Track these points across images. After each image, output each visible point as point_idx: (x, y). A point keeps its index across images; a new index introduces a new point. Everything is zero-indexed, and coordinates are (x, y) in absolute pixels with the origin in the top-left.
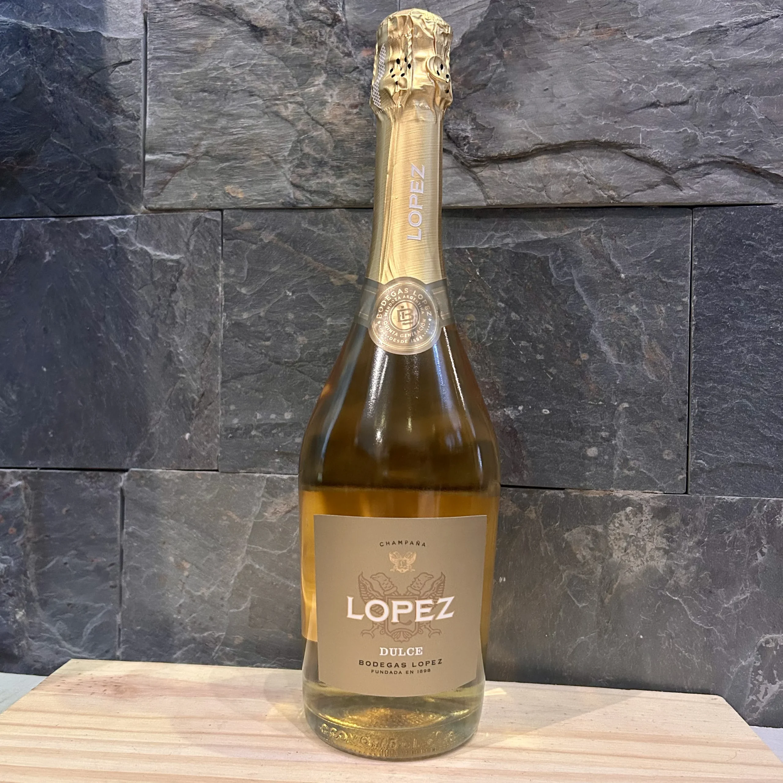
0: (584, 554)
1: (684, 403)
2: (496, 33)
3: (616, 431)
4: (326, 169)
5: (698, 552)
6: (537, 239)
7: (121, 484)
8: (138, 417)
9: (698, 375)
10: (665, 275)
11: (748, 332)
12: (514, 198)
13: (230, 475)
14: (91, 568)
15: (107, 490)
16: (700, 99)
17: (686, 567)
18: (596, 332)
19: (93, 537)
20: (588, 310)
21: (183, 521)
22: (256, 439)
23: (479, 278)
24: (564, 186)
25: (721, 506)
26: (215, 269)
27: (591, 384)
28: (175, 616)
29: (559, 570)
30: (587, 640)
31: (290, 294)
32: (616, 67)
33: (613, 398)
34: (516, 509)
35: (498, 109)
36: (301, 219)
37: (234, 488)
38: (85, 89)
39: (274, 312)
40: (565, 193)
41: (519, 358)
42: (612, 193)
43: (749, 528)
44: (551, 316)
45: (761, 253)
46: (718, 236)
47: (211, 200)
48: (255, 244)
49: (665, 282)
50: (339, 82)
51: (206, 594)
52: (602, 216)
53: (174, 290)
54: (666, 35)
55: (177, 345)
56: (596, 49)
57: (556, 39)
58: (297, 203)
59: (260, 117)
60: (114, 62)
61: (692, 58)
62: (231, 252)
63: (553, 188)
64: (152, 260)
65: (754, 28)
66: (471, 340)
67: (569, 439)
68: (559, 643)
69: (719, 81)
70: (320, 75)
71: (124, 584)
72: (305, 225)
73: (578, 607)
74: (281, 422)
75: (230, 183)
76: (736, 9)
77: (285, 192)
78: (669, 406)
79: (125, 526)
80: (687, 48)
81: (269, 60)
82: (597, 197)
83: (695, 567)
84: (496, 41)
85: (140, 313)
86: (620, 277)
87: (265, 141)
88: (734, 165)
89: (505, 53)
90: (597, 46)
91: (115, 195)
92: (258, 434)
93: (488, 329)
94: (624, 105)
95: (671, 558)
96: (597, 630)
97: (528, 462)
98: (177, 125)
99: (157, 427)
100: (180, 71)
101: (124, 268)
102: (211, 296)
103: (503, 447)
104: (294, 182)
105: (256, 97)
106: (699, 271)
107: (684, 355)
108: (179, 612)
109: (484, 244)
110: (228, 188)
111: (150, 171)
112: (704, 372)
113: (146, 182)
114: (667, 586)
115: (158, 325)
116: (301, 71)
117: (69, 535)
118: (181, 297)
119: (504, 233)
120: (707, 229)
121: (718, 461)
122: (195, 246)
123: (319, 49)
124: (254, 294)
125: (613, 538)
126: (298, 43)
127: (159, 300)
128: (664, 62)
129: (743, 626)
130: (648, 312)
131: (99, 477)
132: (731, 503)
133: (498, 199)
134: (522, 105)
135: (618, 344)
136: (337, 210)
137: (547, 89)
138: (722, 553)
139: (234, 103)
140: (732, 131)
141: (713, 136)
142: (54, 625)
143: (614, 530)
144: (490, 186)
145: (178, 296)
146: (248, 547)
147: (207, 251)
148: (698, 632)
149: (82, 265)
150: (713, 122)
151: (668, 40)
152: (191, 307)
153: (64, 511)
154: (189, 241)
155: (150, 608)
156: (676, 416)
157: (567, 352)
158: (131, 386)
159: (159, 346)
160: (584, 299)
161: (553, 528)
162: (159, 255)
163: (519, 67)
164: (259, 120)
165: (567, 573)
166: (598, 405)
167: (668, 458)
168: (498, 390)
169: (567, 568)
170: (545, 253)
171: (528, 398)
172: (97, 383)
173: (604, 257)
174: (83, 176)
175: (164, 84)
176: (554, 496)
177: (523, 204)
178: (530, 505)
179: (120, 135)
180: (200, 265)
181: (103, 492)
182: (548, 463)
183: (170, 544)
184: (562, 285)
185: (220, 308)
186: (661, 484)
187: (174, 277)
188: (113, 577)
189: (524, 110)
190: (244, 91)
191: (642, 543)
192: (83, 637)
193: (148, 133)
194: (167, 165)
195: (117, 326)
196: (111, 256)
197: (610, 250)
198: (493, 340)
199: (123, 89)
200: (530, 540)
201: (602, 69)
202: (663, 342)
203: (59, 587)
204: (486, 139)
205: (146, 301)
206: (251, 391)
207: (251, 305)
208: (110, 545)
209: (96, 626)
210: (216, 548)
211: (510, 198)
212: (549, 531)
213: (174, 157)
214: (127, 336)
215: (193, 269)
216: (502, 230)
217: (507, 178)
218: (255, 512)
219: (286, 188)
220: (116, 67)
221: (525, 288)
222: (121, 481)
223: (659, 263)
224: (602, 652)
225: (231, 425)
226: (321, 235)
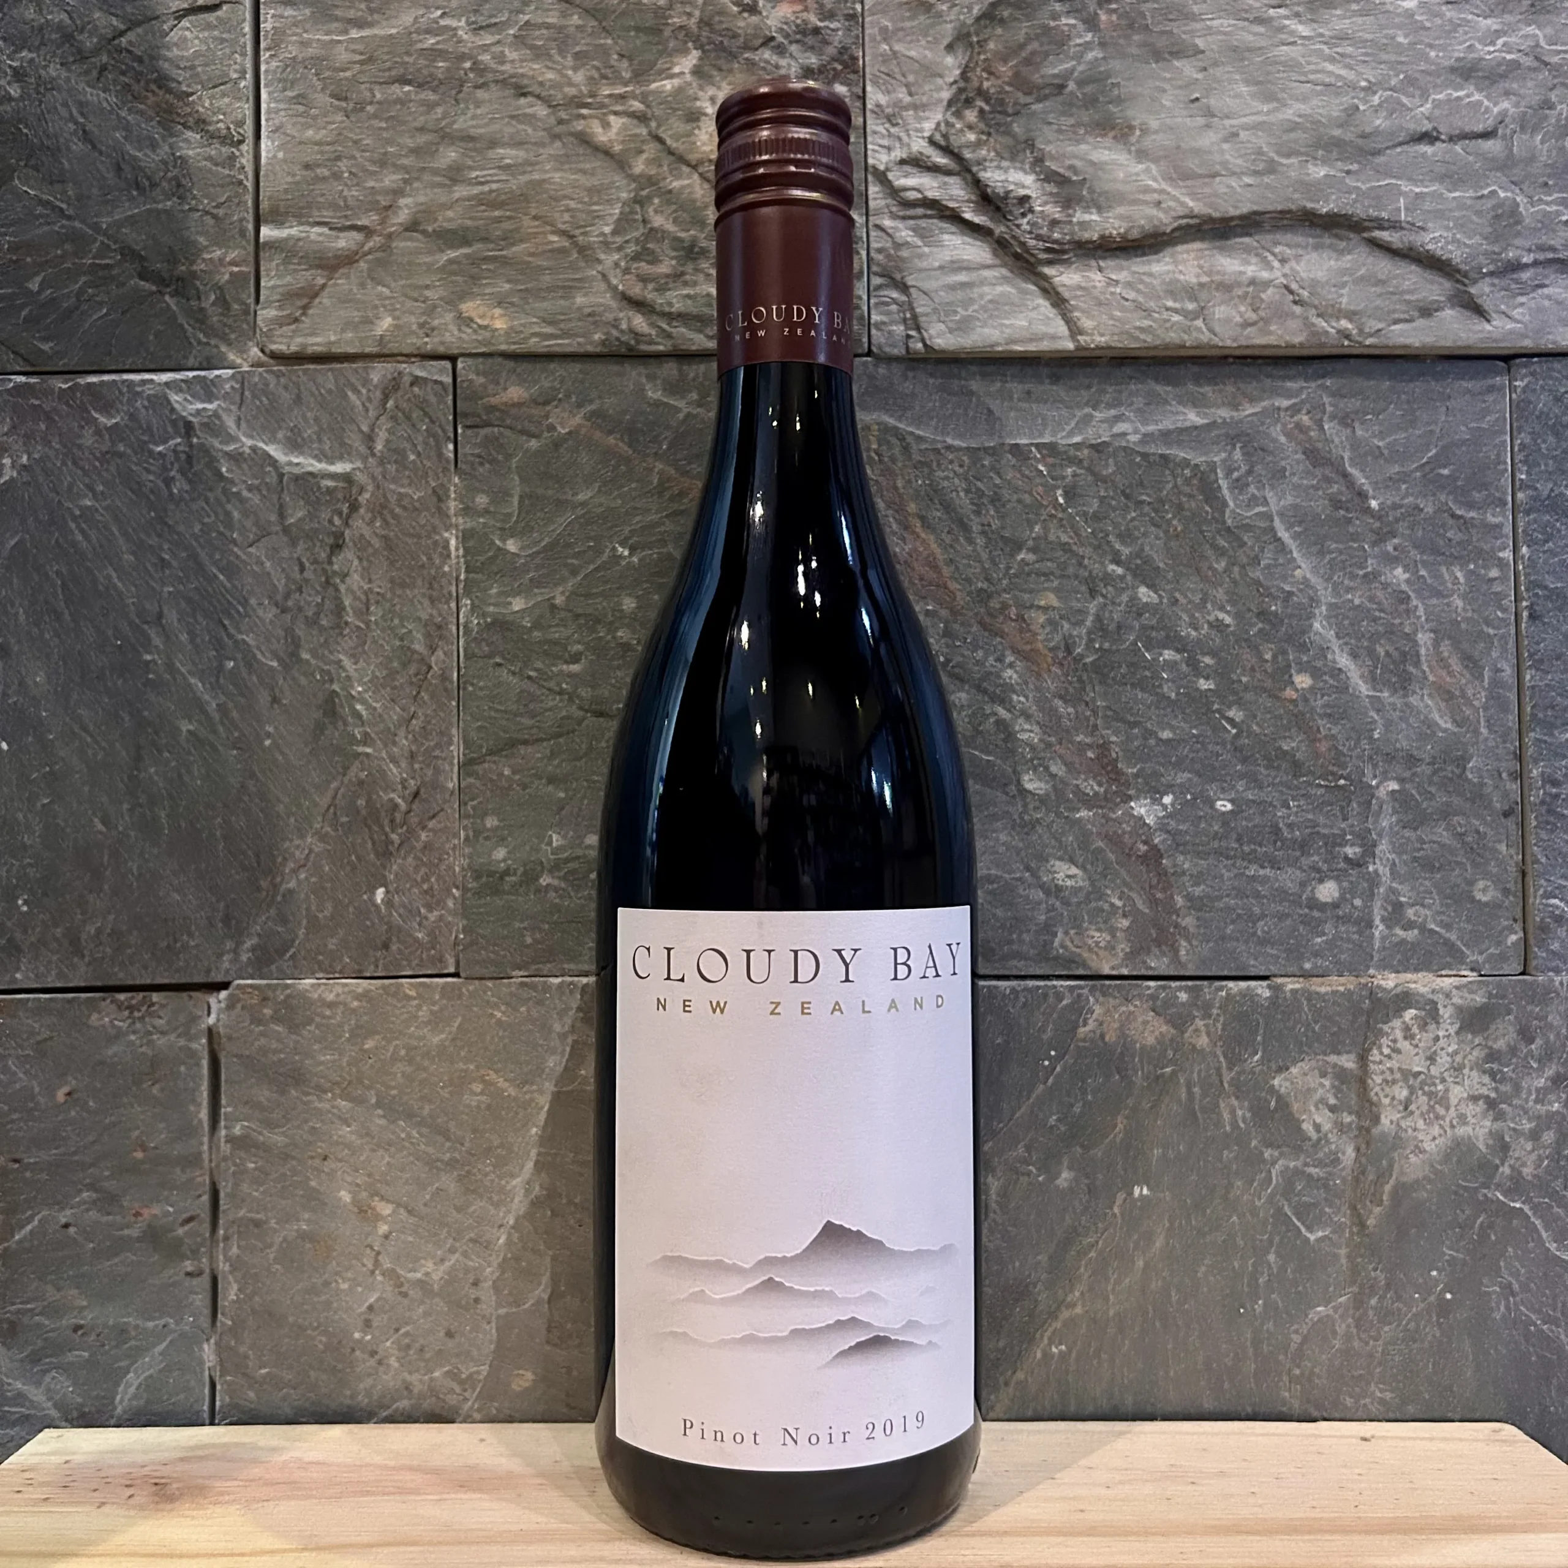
0: (1318, 1120)
1: (1513, 776)
3: (1374, 845)
4: (704, 265)
5: (1558, 1100)
6: (1188, 424)
7: (211, 1020)
8: (250, 853)
9: (1541, 715)
10: (1460, 503)
12: (1137, 333)
13: (490, 984)
14: (135, 1232)
15: (172, 1037)
16: (1523, 128)
17: (1535, 1136)
18: (1323, 627)
19: (139, 1155)
20: (1306, 581)
21: (373, 1101)
22: (552, 894)
23: (1064, 510)
24: (1242, 309)
26: (440, 497)
27: (1320, 740)
28: (357, 1335)
29: (1264, 1161)
30: (1331, 1312)
31: (626, 553)
32: (1342, 55)
33: (1368, 772)
34: (1164, 1028)
35: (1091, 140)
36: (644, 380)
37: (499, 1015)
38: (103, 69)
39: (588, 596)
40: (1247, 324)
41: (1160, 686)
42: (1344, 324)
44: (1227, 593)
47: (427, 336)
48: (537, 436)
49: (1461, 517)
50: (731, 70)
51: (435, 1277)
52: (1323, 377)
53: (337, 547)
55: (348, 678)
56: (1297, 15)
58: (638, 342)
59: (543, 145)
60: (176, 6)
61: (1500, 42)
62: (479, 456)
63: (1220, 312)
64: (281, 476)
66: (1051, 650)
67: (1275, 864)
68: (1270, 1325)
69: (1556, 92)
70: (685, 52)
71: (223, 1267)
72: (654, 394)
73: (1308, 1239)
75: (473, 296)
77: (609, 316)
78: (1482, 785)
79: (223, 1123)
80: (1489, 21)
81: (564, 15)
82: (1315, 334)
83: (1551, 1133)
85: (253, 601)
86: (1369, 507)
87: (557, 200)
89: (1103, 17)
90: (1300, 9)
91: (182, 320)
92: (556, 882)
93: (1088, 623)
94: (1364, 136)
95: (1500, 1116)
96: (1355, 1289)
97: (1188, 921)
98: (338, 158)
99: (303, 876)
100: (346, 32)
101: (209, 494)
102: (430, 559)
103: (1131, 889)
104: (630, 293)
105: (530, 99)
106: (1530, 492)
107: (1508, 672)
108: (368, 1324)
109: (1071, 434)
111: (274, 263)
112: (1553, 708)
113: (262, 292)
114: (1497, 1179)
115: (300, 631)
116: (638, 42)
117: (75, 1153)
118: (356, 562)
119: (1113, 412)
120: (1543, 402)
122: (388, 441)
124: (538, 553)
125: (1378, 1079)
127: (302, 569)
128: (1443, 48)
130: (1429, 581)
131: (152, 1004)
133: (1102, 335)
134: (1145, 131)
135: (1371, 653)
137: (1197, 99)
139: (479, 111)
141: (1549, 203)
142: (38, 1384)
143: (1380, 1062)
144: (1083, 306)
145: (347, 560)
146: (539, 1154)
147: (419, 455)
149: (101, 488)
150: (1549, 176)
152: (380, 586)
153: (60, 1096)
154: (372, 430)
155: (291, 1319)
156: (1498, 805)
157: (1265, 671)
158: (232, 780)
159: (303, 681)
160: (1295, 555)
161: (1248, 1066)
162: (297, 464)
163: (1134, 50)
164: (541, 151)
165: (1281, 1165)
166: (1337, 786)
167: (1484, 899)
168: (1116, 760)
169: (1281, 1154)
170: (1206, 454)
171: (1182, 777)
172: (143, 775)
173: (1332, 464)
174: (100, 273)
175: (304, 61)
176: (1247, 994)
177: (1155, 348)
178: (1194, 1017)
179: (195, 179)
180: (402, 486)
181: (161, 1041)
182: (1233, 922)
183: (340, 1161)
184: (1247, 525)
185: (453, 589)
186: (1472, 957)
187: (340, 514)
188: (192, 1251)
189: (1148, 142)
190: (503, 83)
191: (1440, 1087)
192: (115, 1408)
193: (266, 175)
194: (315, 252)
195: (192, 635)
196: (176, 466)
197: (1344, 448)
198: (1101, 648)
199: (199, 69)
200: (1197, 1096)
201: (1313, 59)
202: (1465, 646)
203: (49, 1288)
204: (1068, 203)
205: (269, 574)
206: (536, 782)
207: (531, 580)
208: (183, 1171)
209: (151, 1376)
210: (457, 1161)
211: (1127, 333)
212: (1239, 1073)
213: (333, 233)
214: (221, 659)
215: (385, 496)
216: (1109, 406)
217: (1118, 290)
218: (552, 1069)
219: (608, 308)
220: (184, 16)
221: (1166, 532)
222: (209, 1014)
223: (1447, 477)
224: (1363, 1336)
225: (490, 864)
226: (695, 416)
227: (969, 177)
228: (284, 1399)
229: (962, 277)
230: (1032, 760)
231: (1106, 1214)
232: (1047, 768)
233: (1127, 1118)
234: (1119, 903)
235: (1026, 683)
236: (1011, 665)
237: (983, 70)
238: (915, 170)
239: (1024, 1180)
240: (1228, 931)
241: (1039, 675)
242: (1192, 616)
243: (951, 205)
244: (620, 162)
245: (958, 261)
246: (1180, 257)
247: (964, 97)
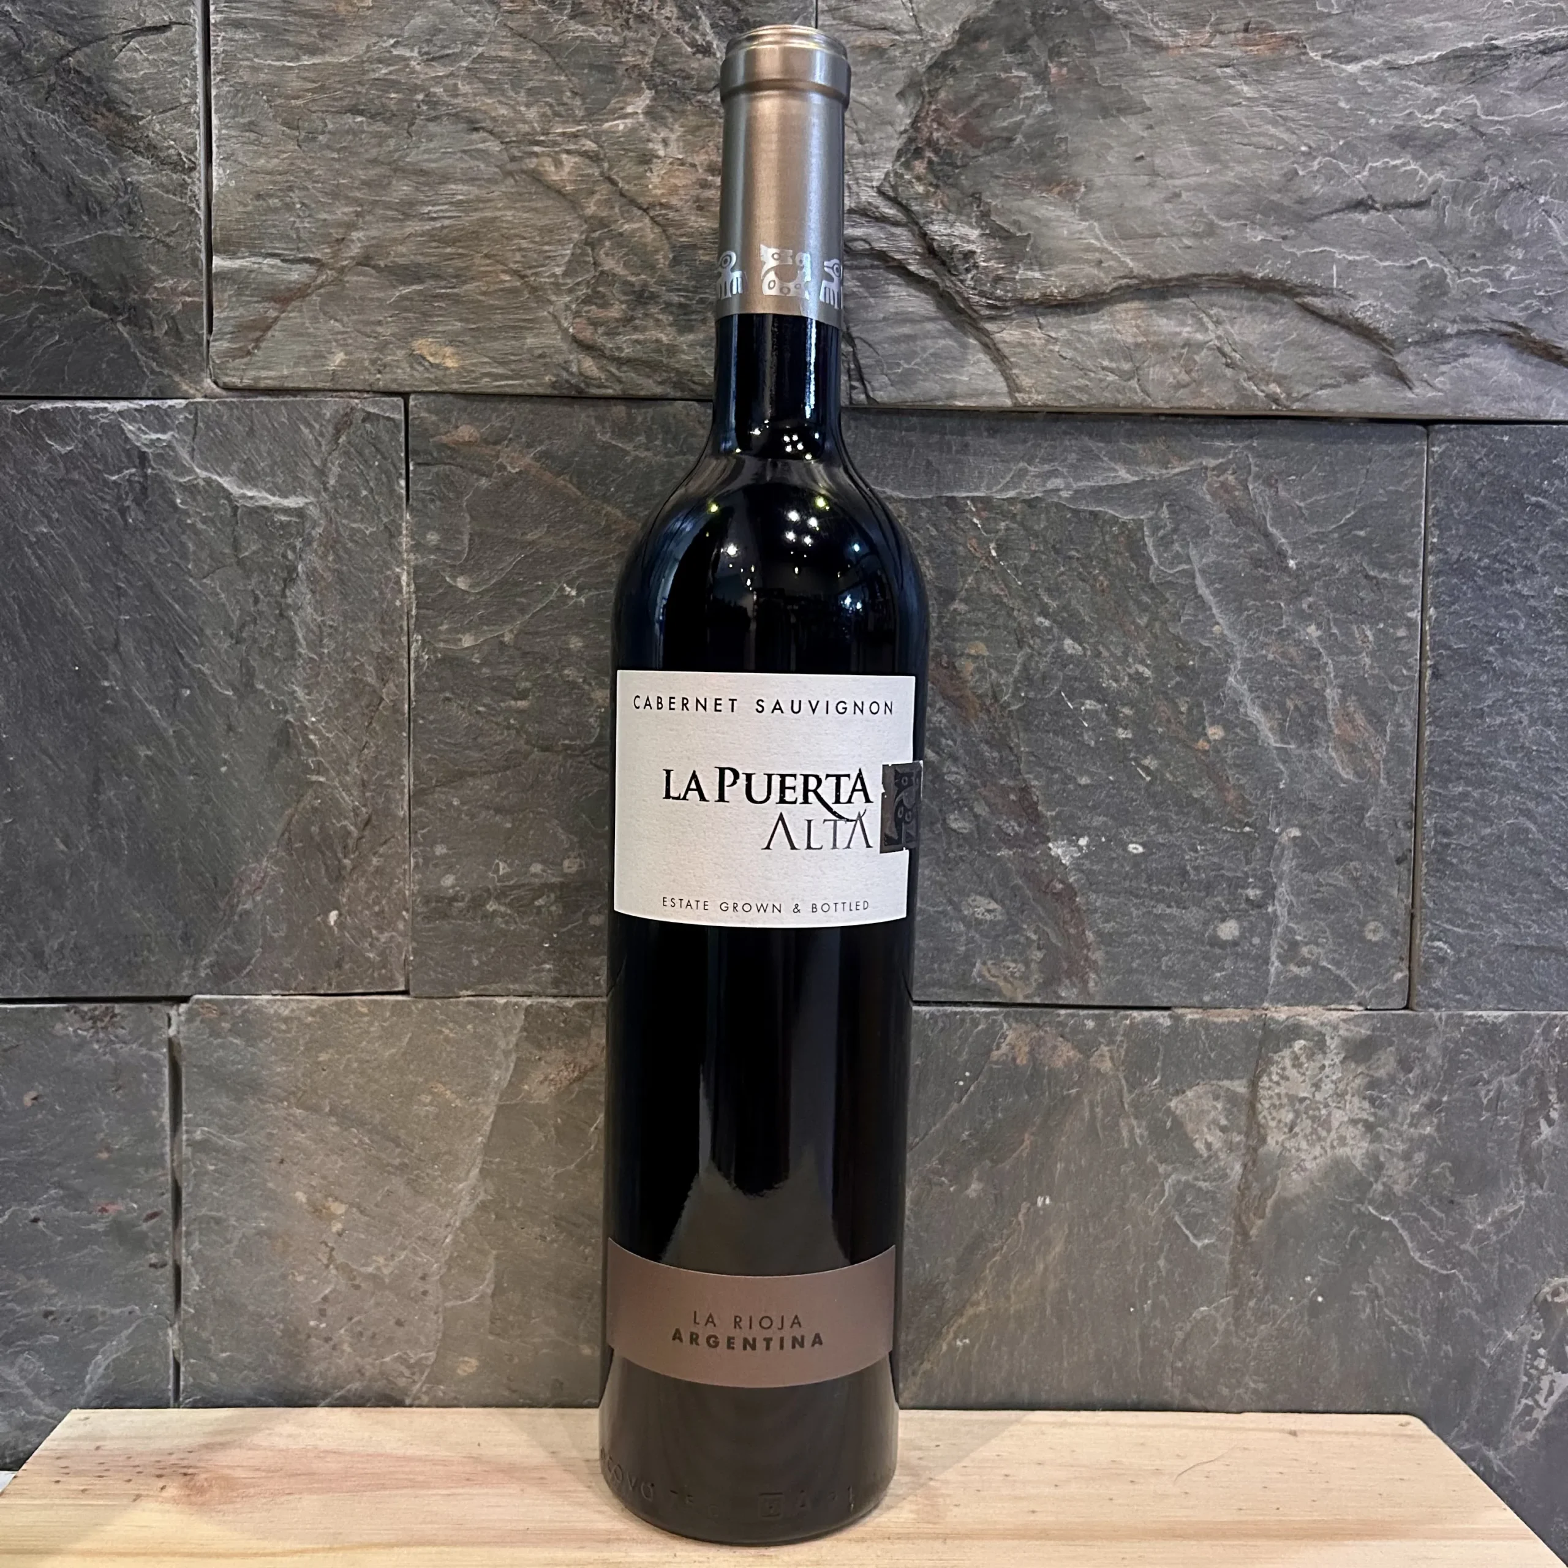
0: (1210, 1139)
1: (1408, 826)
2: (1034, 23)
3: (1275, 888)
4: (654, 310)
5: (1430, 1124)
6: (1118, 482)
7: (172, 1032)
8: (207, 875)
9: (1437, 769)
10: (1374, 564)
11: (1531, 681)
12: (1073, 392)
13: (438, 1002)
14: (100, 1227)
15: (134, 1046)
16: (1455, 199)
17: (1407, 1157)
18: (1237, 681)
19: (104, 1155)
20: (1223, 638)
21: (327, 1109)
22: (498, 920)
23: (996, 563)
24: (1176, 370)
25: (1474, 1031)
26: (392, 532)
27: (1228, 790)
28: (312, 1323)
29: (1158, 1175)
30: (1213, 1312)
31: (574, 593)
32: (1285, 119)
33: (1272, 820)
34: (1071, 1054)
35: (1037, 195)
36: (593, 422)
37: (447, 1031)
38: (52, 88)
39: (536, 634)
40: (1180, 386)
41: (1081, 735)
42: (1274, 388)
43: (1524, 1072)
44: (1147, 648)
45: (1560, 521)
46: (1478, 485)
47: (380, 372)
48: (488, 476)
49: (1374, 578)
50: (683, 112)
51: (386, 1271)
52: (1251, 437)
53: (290, 579)
54: (1387, 57)
55: (302, 708)
56: (1244, 75)
57: (1160, 48)
58: (588, 385)
59: (495, 181)
60: (123, 26)
61: (1439, 110)
62: (430, 493)
63: (1154, 373)
64: (237, 507)
65: (1558, 58)
66: (979, 697)
67: (1181, 904)
69: (1489, 164)
70: (638, 92)
71: (186, 1260)
72: (603, 437)
73: (1195, 1246)
74: (554, 880)
75: (424, 334)
76: (1525, 12)
77: (559, 359)
78: (1378, 832)
79: (184, 1128)
80: (1430, 89)
81: (516, 49)
82: (1244, 397)
83: (1422, 1154)
84: (1033, 42)
85: (208, 632)
86: (1287, 567)
87: (509, 238)
88: (1514, 340)
89: (1054, 71)
90: (1246, 70)
91: (134, 349)
92: (502, 909)
93: (1015, 672)
94: (1301, 202)
95: (1377, 1138)
96: (1236, 1292)
97: (1098, 956)
98: (290, 189)
99: (259, 898)
100: (297, 58)
101: (167, 527)
102: (381, 593)
103: (1046, 924)
104: (580, 336)
105: (482, 134)
106: (1441, 556)
107: (1409, 728)
108: (322, 1313)
109: (1006, 488)
110: (422, 345)
111: (226, 295)
112: (1449, 762)
113: (215, 322)
114: (1370, 1195)
115: (255, 662)
116: (591, 80)
117: (42, 1154)
118: (309, 595)
119: (1047, 467)
120: (1458, 468)
121: (1472, 942)
122: (340, 476)
123: (637, 31)
124: (487, 591)
125: (1267, 1104)
126: (584, 13)
127: (256, 601)
128: (1384, 115)
129: (1512, 1265)
130: (1340, 639)
131: (114, 1015)
132: (1494, 1024)
133: (1039, 393)
134: (1089, 188)
135: (1282, 707)
136: (679, 404)
137: (1142, 157)
138: (1475, 1125)
139: (431, 145)
140: (1513, 268)
141: (1476, 277)
142: (12, 1365)
143: (1269, 1088)
144: (1022, 363)
145: (301, 594)
146: (484, 1162)
147: (371, 491)
148: (1428, 1282)
149: (56, 515)
150: (1478, 248)
151: (1392, 67)
152: (333, 619)
153: (27, 1100)
154: (324, 462)
155: (251, 1308)
156: (1392, 853)
157: (1181, 723)
158: (189, 805)
159: (258, 711)
160: (1214, 611)
161: (1146, 1089)
162: (251, 498)
163: (1083, 105)
164: (493, 188)
165: (1172, 1179)
166: (1242, 833)
167: (1375, 939)
168: (1036, 803)
169: (1175, 1169)
170: (1134, 512)
171: (1098, 821)
172: (102, 798)
173: (1254, 524)
174: (52, 299)
175: (256, 86)
176: (1150, 1023)
177: (1091, 406)
178: (1100, 1043)
179: (146, 207)
180: (355, 521)
181: (124, 1050)
182: (1140, 957)
183: (296, 1164)
184: (1170, 582)
185: (405, 623)
186: (1361, 992)
187: (294, 549)
188: (156, 1245)
189: (1092, 200)
190: (456, 117)
191: (1324, 1112)
192: (84, 1387)
193: (218, 204)
194: (268, 284)
195: (149, 662)
196: (131, 497)
197: (1266, 508)
198: (1026, 697)
199: (149, 92)
200: (1099, 1116)
201: (1257, 121)
202: (1369, 701)
203: (22, 1278)
204: (1011, 260)
205: (224, 605)
206: (484, 814)
207: (481, 617)
208: (146, 1171)
209: (118, 1358)
210: (406, 1165)
211: (1064, 392)
212: (1139, 1095)
213: (285, 265)
214: (178, 687)
215: (337, 531)
216: (1044, 461)
217: (1057, 348)
218: (498, 1083)
219: (559, 351)
220: (132, 37)
221: (1093, 587)
222: (169, 1025)
223: (1363, 538)
224: (1242, 1334)
225: (439, 889)
226: (643, 460)
227: (916, 228)
228: (244, 1380)
229: (906, 330)
230: (957, 800)
231: (1011, 1222)
232: (971, 809)
233: (1033, 1134)
234: (1034, 937)
235: (954, 727)
236: (941, 710)
237: (933, 120)
238: (863, 220)
239: (936, 1190)
240: (1134, 965)
241: (966, 721)
242: (1114, 669)
243: (898, 257)
244: (572, 202)
245: (902, 313)
246: (1118, 316)
247: (913, 147)
